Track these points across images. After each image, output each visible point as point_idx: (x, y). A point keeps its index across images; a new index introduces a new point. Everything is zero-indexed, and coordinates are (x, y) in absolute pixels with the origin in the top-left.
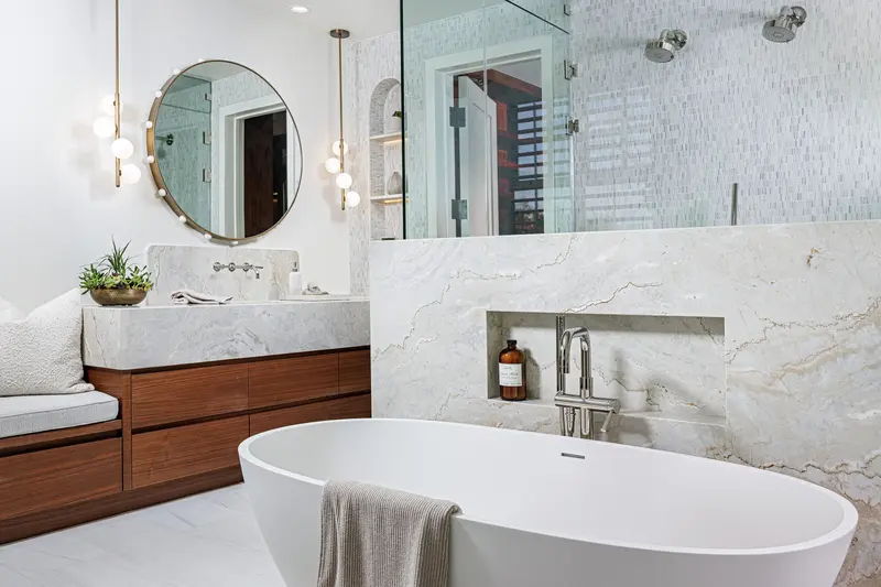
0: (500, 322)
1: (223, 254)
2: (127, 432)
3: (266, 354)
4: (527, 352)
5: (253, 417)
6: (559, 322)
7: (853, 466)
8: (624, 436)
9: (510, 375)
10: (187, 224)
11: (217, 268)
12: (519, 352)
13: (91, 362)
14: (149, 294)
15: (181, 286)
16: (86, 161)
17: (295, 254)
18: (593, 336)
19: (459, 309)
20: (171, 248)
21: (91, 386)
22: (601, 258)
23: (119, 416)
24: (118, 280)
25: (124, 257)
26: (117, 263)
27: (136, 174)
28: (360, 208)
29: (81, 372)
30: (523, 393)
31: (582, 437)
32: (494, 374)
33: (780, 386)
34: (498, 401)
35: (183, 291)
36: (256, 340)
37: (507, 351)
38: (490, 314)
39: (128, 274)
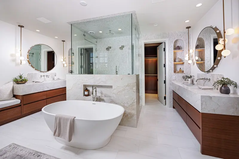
0: (85, 86)
1: (42, 74)
2: (22, 105)
3: (49, 90)
4: (89, 90)
5: (47, 99)
6: (93, 86)
7: (126, 102)
8: (101, 101)
9: (86, 93)
10: (35, 70)
11: (41, 76)
12: (88, 90)
13: (15, 94)
14: (27, 81)
15: (34, 80)
16: (14, 60)
17: (56, 73)
18: (97, 88)
19: (79, 84)
20: (32, 73)
21: (15, 98)
22: (98, 78)
23: (21, 103)
24: (21, 80)
25: (22, 76)
26: (21, 77)
27: (25, 62)
28: (67, 66)
29: (13, 96)
30: (88, 95)
31: (96, 101)
32: (84, 93)
33: (118, 94)
34: (85, 96)
35: (34, 81)
36: (48, 88)
37: (86, 90)
38: (84, 85)
39: (23, 79)
